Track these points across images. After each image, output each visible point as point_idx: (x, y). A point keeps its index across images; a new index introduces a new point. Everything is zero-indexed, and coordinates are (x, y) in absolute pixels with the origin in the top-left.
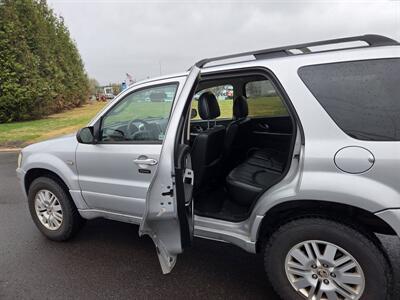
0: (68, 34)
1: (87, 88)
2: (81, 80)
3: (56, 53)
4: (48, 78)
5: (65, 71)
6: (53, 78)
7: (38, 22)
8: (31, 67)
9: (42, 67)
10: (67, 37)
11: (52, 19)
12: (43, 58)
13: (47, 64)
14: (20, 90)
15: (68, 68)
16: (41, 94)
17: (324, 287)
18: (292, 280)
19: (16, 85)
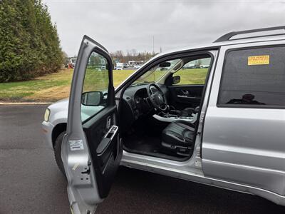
0: (50, 18)
1: (62, 58)
2: (57, 52)
4: (36, 50)
6: (39, 50)
7: (30, 8)
8: (24, 41)
11: (40, 7)
12: (33, 35)
13: (35, 39)
14: (15, 57)
16: (30, 62)
19: (13, 53)
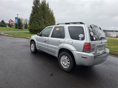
0: (53, 14)
3: (49, 19)
4: (46, 25)
5: (50, 23)
6: (47, 25)
7: (46, 11)
8: (42, 22)
9: (45, 22)
10: (53, 15)
11: (50, 11)
15: (51, 23)
17: (65, 64)
18: (61, 62)
19: (38, 25)
